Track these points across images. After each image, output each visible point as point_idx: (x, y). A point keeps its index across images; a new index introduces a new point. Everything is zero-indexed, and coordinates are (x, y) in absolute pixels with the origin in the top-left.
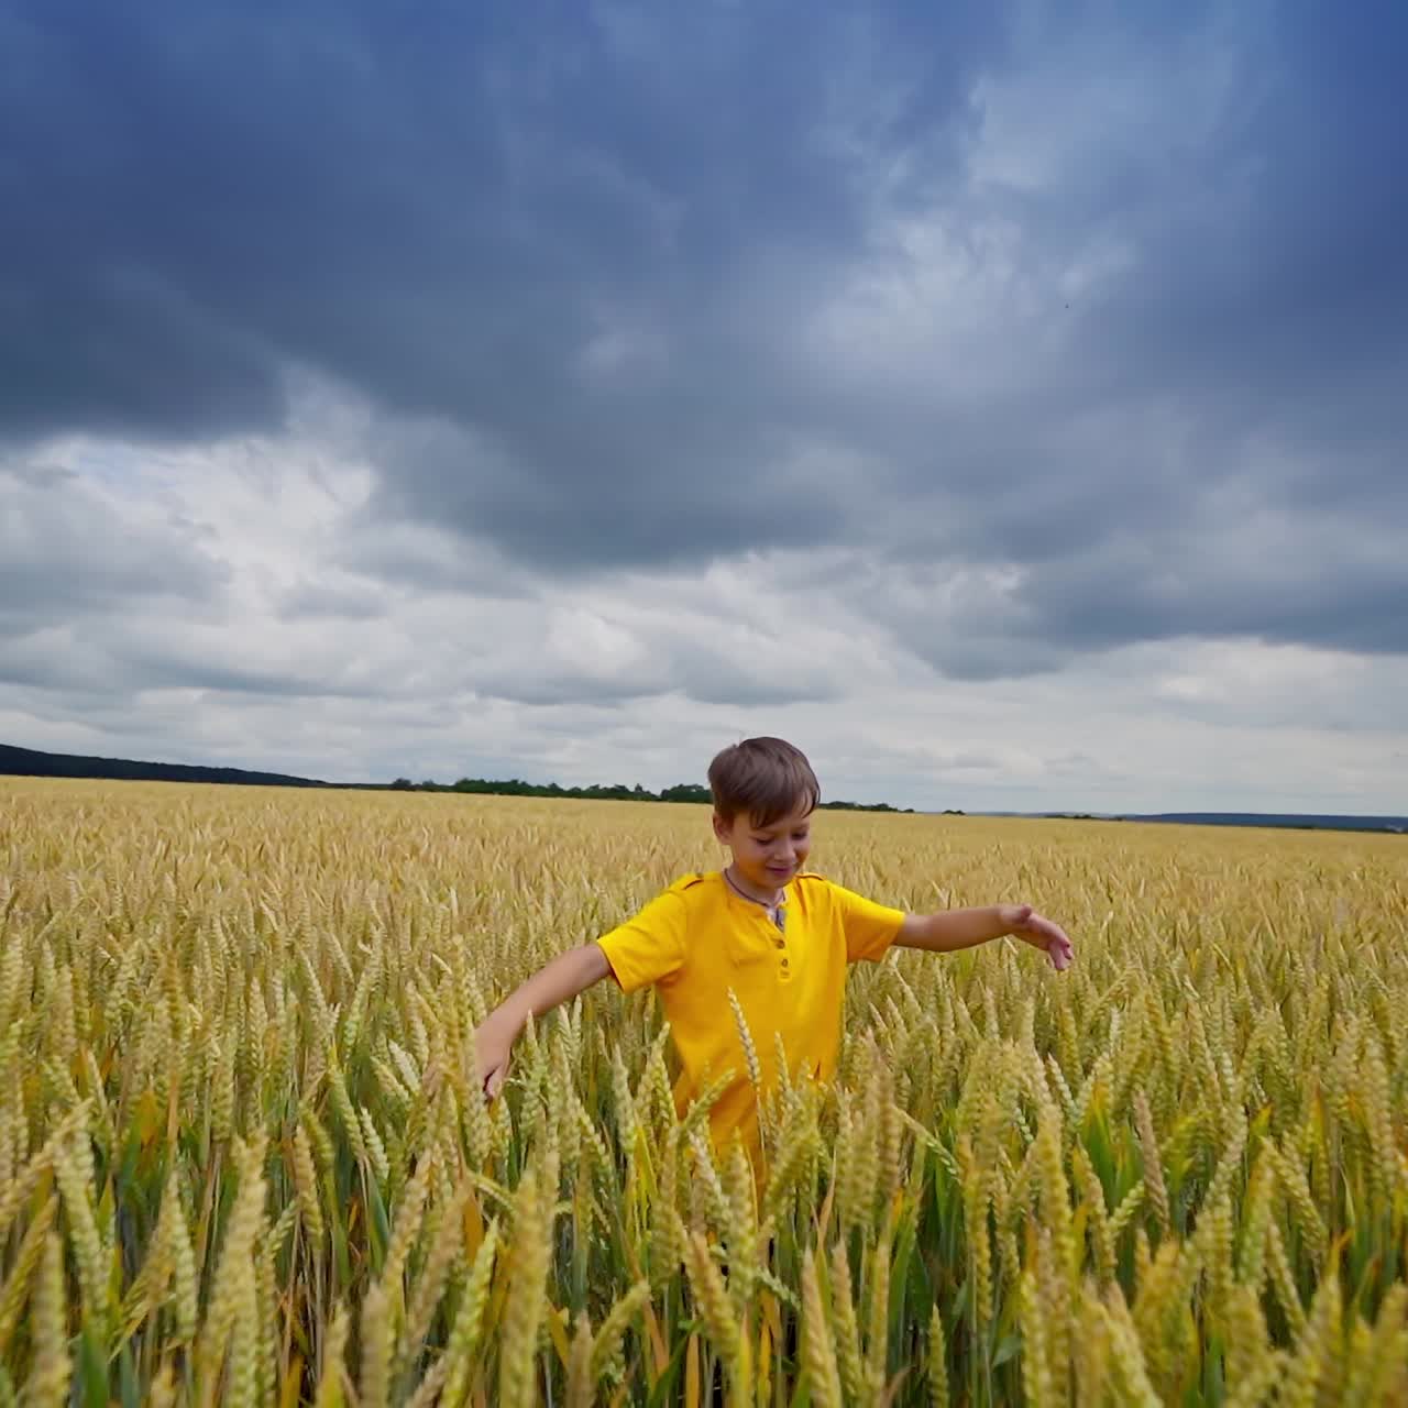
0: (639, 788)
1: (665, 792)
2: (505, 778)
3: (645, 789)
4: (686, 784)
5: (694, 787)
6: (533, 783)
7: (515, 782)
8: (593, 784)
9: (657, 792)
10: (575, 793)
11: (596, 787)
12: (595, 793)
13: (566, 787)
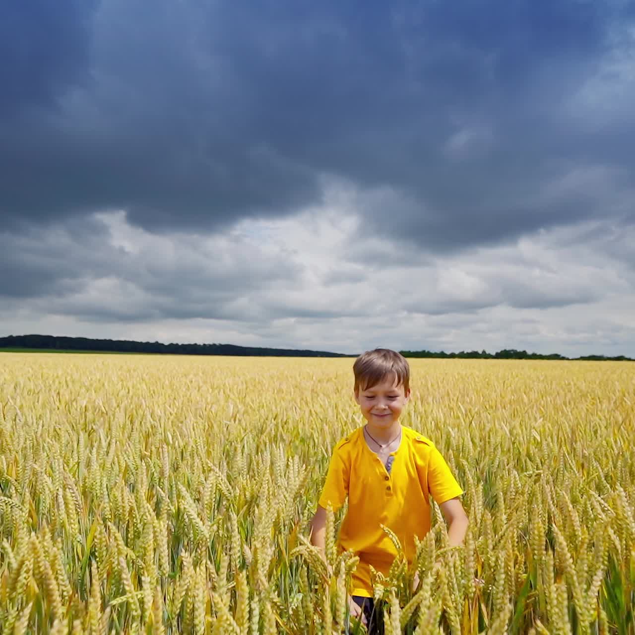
0: (484, 352)
1: (497, 354)
2: (420, 350)
3: (487, 352)
4: (508, 349)
5: (513, 350)
6: (432, 351)
7: (424, 351)
8: (461, 351)
9: (493, 353)
10: (453, 356)
11: (463, 352)
12: (463, 355)
13: (448, 352)
